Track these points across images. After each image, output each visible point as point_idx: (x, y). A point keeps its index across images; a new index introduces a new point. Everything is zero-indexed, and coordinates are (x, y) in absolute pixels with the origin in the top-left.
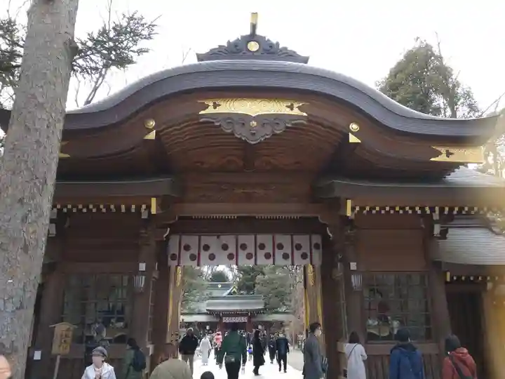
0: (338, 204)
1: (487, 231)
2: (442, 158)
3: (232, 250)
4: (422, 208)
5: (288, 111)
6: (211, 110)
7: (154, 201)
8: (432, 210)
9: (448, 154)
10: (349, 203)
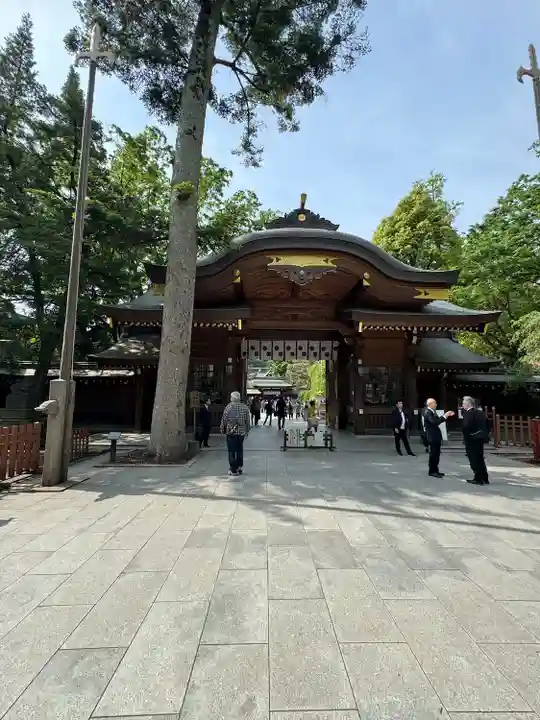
0: (353, 325)
1: (448, 340)
2: (422, 296)
3: (281, 350)
4: (406, 328)
5: (324, 264)
6: (274, 263)
7: (240, 321)
8: (413, 328)
9: (426, 294)
10: (361, 324)
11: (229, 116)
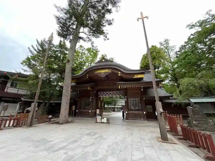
6: (96, 72)
9: (137, 76)
10: (119, 86)
11: (86, 42)
